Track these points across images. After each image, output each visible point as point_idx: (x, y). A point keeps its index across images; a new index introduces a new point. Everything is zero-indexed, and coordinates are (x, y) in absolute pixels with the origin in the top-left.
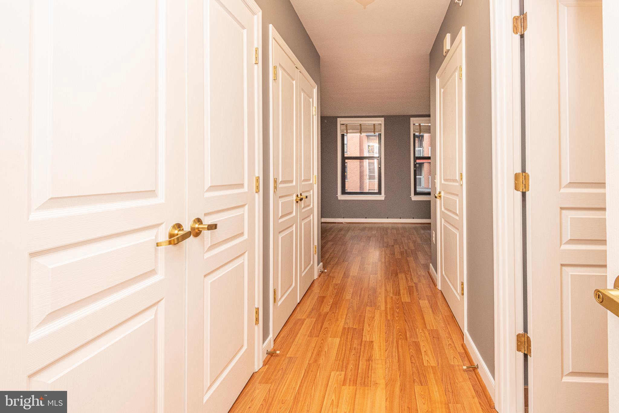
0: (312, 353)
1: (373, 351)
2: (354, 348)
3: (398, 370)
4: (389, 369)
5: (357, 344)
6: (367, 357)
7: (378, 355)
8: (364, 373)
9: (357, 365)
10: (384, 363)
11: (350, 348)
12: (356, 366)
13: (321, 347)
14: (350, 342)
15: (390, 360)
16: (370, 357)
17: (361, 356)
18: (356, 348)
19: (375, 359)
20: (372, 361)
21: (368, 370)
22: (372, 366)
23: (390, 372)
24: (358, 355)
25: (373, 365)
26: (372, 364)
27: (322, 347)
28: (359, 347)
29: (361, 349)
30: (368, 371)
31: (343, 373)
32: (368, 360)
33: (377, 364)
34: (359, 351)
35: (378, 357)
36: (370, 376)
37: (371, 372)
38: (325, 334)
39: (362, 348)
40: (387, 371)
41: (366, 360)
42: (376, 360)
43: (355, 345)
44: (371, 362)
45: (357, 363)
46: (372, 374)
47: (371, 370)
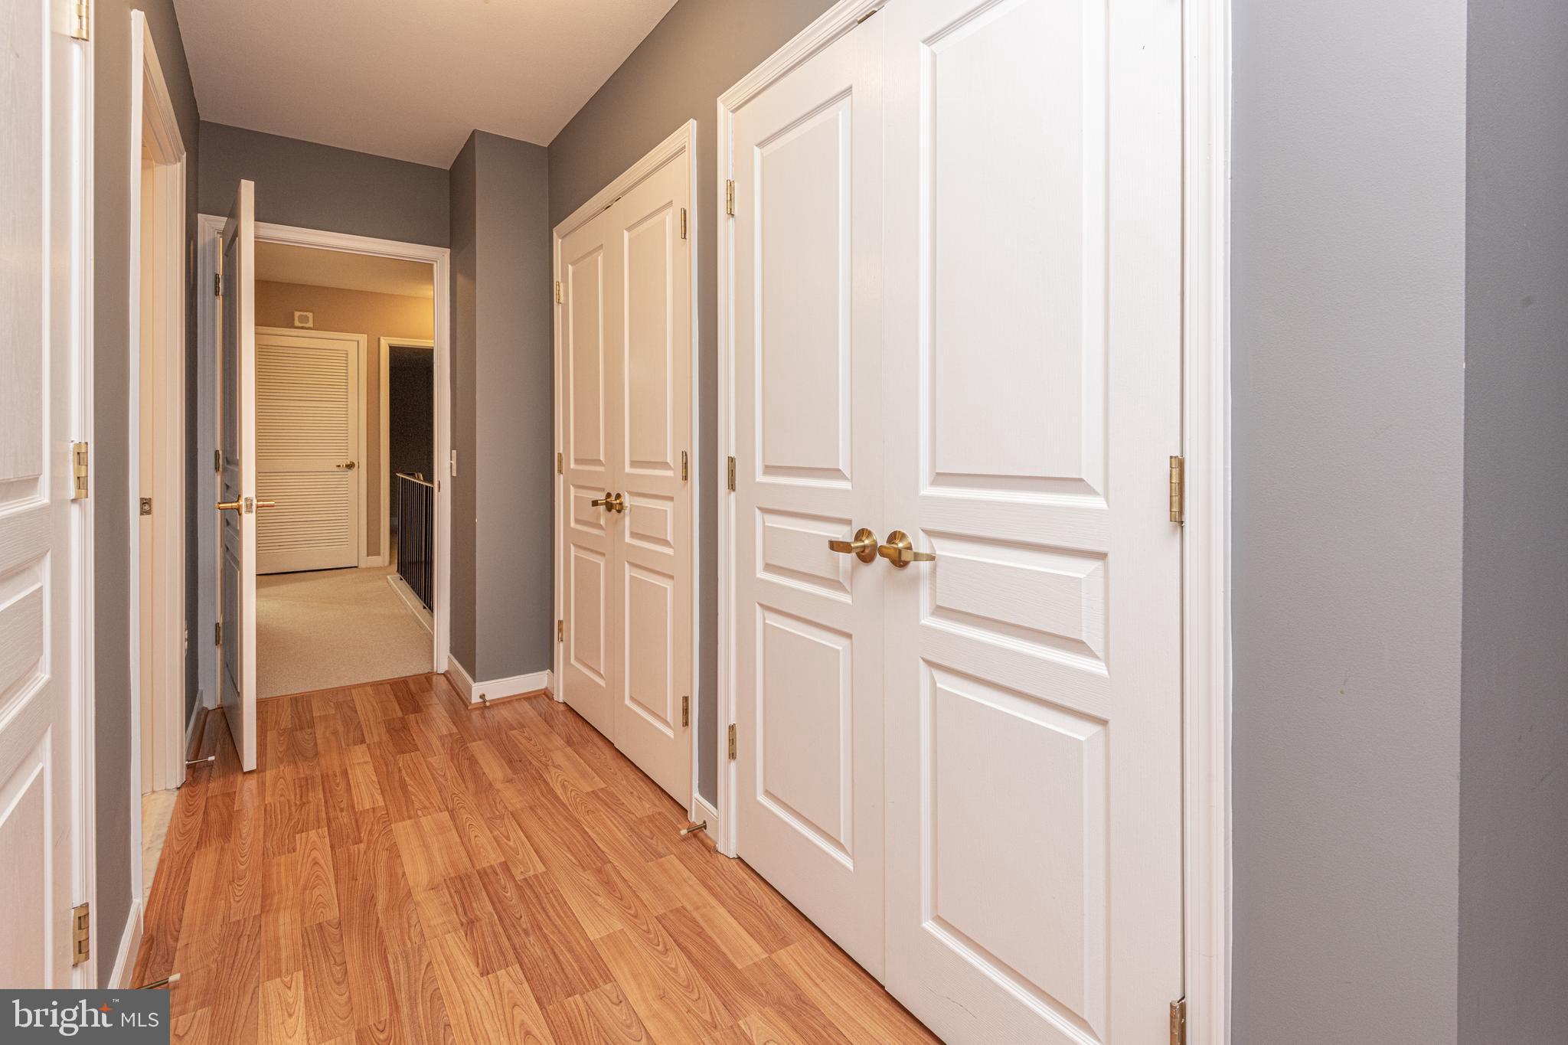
0: (626, 881)
1: (468, 947)
2: (531, 932)
3: (385, 931)
4: (409, 923)
5: (528, 945)
6: (481, 926)
7: (451, 943)
8: (471, 895)
9: (495, 900)
10: (426, 930)
11: (540, 929)
12: (499, 898)
13: (621, 899)
14: (552, 943)
15: (409, 945)
16: (472, 933)
17: (497, 922)
18: (523, 935)
19: (455, 930)
20: (462, 924)
21: (463, 903)
22: (457, 913)
23: (405, 920)
24: (507, 922)
25: (455, 916)
26: (459, 918)
27: (619, 901)
28: (516, 940)
29: (509, 939)
30: (462, 901)
31: (519, 877)
32: (474, 922)
33: (445, 923)
34: (512, 932)
35: (447, 938)
36: (455, 897)
37: (454, 902)
38: (648, 932)
39: (507, 943)
40: (415, 917)
41: (478, 920)
42: (451, 930)
43: (532, 941)
44: (464, 920)
45: (498, 905)
46: (449, 900)
47: (455, 906)
